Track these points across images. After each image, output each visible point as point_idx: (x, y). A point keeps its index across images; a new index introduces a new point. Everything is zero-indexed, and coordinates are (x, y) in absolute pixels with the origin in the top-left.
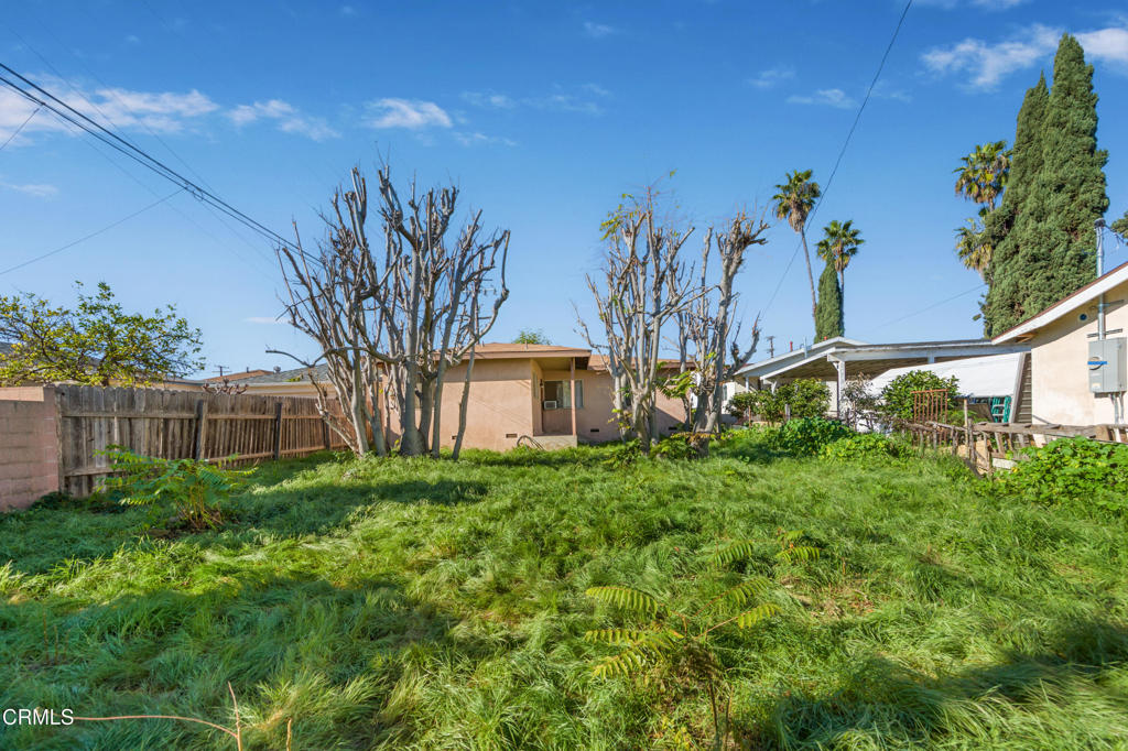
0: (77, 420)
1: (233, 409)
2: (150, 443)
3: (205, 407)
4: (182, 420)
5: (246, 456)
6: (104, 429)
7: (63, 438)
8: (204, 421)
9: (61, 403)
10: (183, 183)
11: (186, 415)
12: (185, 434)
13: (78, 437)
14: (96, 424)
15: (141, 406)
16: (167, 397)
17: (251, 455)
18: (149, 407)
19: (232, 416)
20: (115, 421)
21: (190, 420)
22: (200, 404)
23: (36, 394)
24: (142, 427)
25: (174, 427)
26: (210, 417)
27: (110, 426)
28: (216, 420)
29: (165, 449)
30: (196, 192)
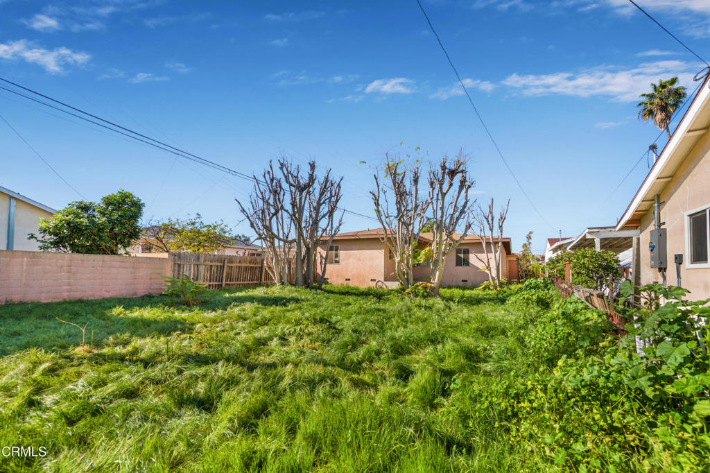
0: (179, 265)
1: (240, 262)
2: (204, 275)
3: (226, 261)
4: (217, 266)
5: (246, 282)
6: (188, 268)
7: (174, 271)
8: (225, 267)
9: (174, 259)
10: (227, 171)
11: (219, 264)
12: (219, 272)
13: (179, 271)
14: (185, 267)
15: (202, 260)
16: (212, 256)
17: (248, 282)
18: (205, 261)
19: (240, 265)
20: (192, 266)
21: (221, 266)
22: (224, 259)
23: (165, 255)
24: (202, 268)
25: (214, 269)
26: (229, 265)
27: (190, 267)
28: (232, 267)
29: (210, 277)
30: (233, 173)
